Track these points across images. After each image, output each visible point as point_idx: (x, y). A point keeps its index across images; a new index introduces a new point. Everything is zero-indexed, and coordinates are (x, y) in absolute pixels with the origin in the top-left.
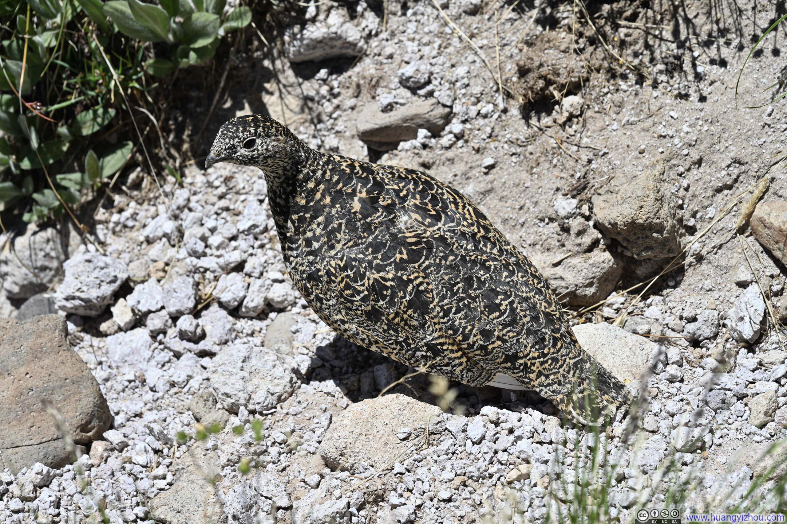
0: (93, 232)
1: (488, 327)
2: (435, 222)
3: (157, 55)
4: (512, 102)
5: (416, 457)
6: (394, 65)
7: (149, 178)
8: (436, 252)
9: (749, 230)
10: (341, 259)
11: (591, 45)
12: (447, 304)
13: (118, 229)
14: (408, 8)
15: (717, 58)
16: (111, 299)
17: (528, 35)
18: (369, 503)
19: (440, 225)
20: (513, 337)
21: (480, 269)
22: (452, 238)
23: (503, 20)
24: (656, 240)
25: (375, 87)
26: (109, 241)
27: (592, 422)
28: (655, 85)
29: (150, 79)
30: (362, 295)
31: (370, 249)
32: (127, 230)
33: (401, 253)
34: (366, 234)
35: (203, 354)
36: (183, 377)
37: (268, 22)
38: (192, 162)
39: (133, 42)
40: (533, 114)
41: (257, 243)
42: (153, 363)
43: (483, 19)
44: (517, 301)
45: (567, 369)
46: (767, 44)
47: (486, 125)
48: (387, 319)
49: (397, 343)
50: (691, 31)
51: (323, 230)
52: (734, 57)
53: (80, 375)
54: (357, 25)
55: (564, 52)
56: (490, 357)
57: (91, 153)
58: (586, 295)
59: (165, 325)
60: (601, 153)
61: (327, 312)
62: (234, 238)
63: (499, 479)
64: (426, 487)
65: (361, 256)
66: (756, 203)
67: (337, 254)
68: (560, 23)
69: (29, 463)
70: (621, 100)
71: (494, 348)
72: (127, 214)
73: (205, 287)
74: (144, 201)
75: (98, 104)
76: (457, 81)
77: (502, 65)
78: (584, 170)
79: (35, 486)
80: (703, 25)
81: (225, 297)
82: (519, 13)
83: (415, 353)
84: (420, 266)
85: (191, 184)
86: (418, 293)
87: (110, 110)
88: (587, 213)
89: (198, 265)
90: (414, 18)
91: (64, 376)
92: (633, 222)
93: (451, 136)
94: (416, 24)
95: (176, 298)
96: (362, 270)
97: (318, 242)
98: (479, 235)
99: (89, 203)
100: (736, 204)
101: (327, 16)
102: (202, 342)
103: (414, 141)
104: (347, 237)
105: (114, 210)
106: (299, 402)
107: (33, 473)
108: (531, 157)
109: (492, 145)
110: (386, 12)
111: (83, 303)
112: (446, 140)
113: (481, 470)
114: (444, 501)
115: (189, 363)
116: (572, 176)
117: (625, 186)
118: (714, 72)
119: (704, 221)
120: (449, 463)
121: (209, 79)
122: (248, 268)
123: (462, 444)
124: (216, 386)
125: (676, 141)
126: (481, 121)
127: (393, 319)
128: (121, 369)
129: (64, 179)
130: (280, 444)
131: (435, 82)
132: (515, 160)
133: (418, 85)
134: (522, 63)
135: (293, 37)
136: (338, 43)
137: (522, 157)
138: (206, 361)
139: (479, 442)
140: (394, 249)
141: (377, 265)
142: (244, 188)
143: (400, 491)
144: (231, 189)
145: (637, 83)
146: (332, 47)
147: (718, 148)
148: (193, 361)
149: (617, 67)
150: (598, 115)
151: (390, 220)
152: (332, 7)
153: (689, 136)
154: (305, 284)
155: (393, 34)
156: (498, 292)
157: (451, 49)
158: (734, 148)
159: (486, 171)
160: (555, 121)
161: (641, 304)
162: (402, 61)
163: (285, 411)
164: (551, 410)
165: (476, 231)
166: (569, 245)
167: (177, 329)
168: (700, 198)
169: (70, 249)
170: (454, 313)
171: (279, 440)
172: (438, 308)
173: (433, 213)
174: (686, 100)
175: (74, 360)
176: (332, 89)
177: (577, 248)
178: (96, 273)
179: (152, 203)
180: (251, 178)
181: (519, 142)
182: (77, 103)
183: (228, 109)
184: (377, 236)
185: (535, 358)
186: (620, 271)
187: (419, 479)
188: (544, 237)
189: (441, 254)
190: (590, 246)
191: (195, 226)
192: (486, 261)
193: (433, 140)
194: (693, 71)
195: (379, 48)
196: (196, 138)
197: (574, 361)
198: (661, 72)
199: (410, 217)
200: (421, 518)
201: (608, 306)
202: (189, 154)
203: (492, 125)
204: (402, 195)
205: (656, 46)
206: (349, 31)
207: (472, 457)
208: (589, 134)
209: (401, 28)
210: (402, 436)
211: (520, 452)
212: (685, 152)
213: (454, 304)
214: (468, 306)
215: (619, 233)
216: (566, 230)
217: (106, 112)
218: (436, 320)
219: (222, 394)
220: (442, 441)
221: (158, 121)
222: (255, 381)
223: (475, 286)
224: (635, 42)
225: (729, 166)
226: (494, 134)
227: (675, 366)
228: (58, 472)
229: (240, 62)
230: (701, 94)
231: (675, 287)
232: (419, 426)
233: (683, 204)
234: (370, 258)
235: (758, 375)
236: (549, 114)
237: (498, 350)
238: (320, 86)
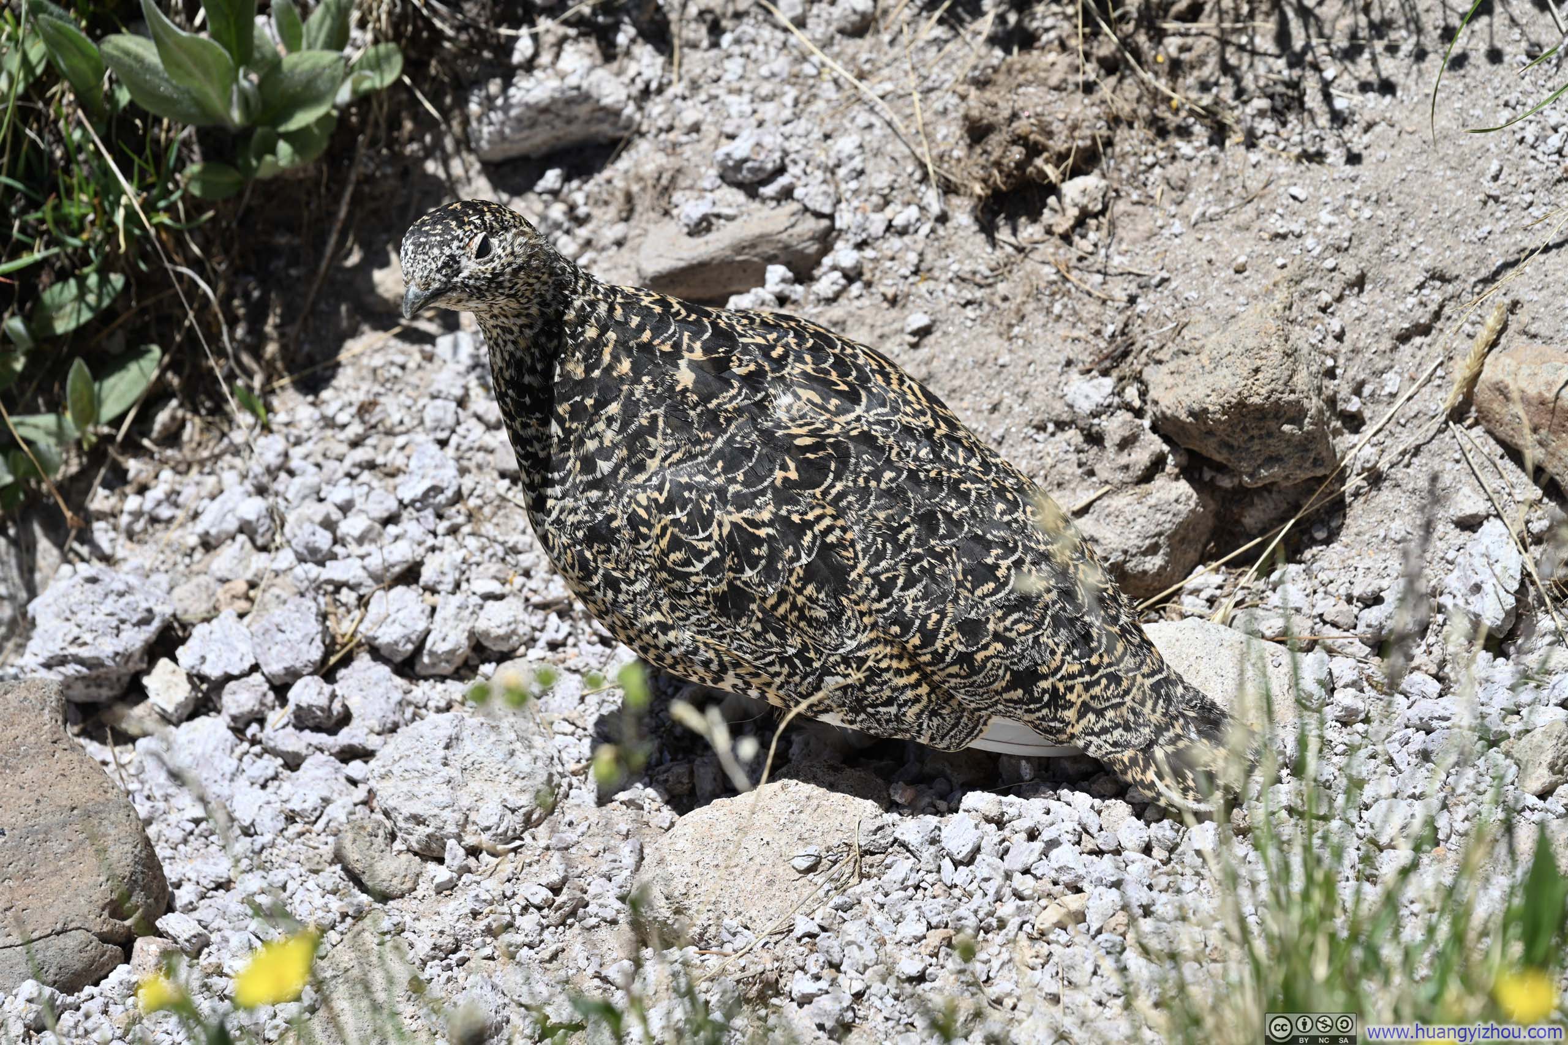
0: (84, 536)
1: (973, 615)
2: (848, 405)
3: (206, 157)
4: (955, 200)
5: (838, 900)
6: (704, 145)
7: (197, 420)
8: (857, 464)
9: (1473, 413)
10: (660, 489)
11: (1110, 72)
12: (887, 570)
13: (138, 526)
14: (723, 31)
15: (1373, 78)
16: (141, 660)
17: (975, 68)
18: (748, 1001)
19: (859, 410)
20: (1027, 633)
21: (949, 497)
22: (886, 437)
23: (920, 43)
24: (1289, 439)
25: (666, 191)
26: (120, 553)
27: (1198, 801)
28: (1251, 141)
29: (195, 206)
30: (707, 560)
31: (720, 464)
32: (157, 526)
33: (784, 467)
34: (709, 435)
35: (348, 754)
36: (313, 801)
37: (434, 79)
38: (286, 381)
39: (156, 130)
40: (1001, 221)
41: (442, 526)
42: (242, 781)
43: (880, 43)
44: (1028, 559)
45: (1138, 697)
46: (1474, 41)
47: (907, 248)
48: (762, 610)
49: (783, 660)
50: (1313, 31)
51: (618, 433)
52: (1408, 75)
53: (101, 799)
54: (619, 74)
55: (1057, 88)
56: (979, 678)
57: (78, 363)
58: (1145, 572)
59: (262, 704)
60: (1155, 281)
61: (628, 610)
62: (391, 519)
63: (1021, 928)
64: (869, 955)
65: (700, 478)
66: (1485, 355)
67: (649, 479)
68: (1038, 39)
69: (8, 984)
70: (1184, 175)
71: (988, 658)
72: (157, 492)
73: (339, 622)
74: (189, 466)
75: (87, 262)
76: (838, 166)
77: (930, 129)
78: (1121, 319)
79: (28, 1028)
80: (1337, 18)
81: (386, 636)
82: (952, 27)
83: (820, 680)
84: (825, 493)
85: (288, 425)
86: (826, 550)
87: (113, 277)
88: (1137, 403)
89: (322, 578)
90: (736, 50)
91: (69, 803)
92: (1242, 404)
93: (837, 275)
94: (742, 61)
95: (283, 643)
96: (706, 507)
97: (608, 458)
98: (938, 433)
99: (73, 479)
100: (1441, 364)
101: (557, 56)
102: (345, 731)
103: (759, 290)
104: (669, 443)
105: (128, 489)
106: (571, 824)
107: (21, 999)
108: (1006, 305)
109: (923, 288)
110: (676, 42)
111: (84, 670)
112: (826, 283)
113: (981, 915)
114: (910, 979)
115: (320, 773)
116: (1098, 333)
117: (1213, 337)
118: (1371, 105)
119: (1378, 402)
120: (911, 906)
121: (313, 206)
122: (427, 575)
123: (933, 867)
124: (391, 803)
125: (1309, 242)
126: (896, 243)
127: (775, 607)
128: (173, 801)
129: (21, 424)
130: (539, 909)
131: (793, 170)
132: (972, 315)
133: (762, 176)
134: (975, 113)
135: (489, 103)
136: (583, 111)
137: (986, 307)
138: (356, 768)
139: (970, 861)
140: (768, 462)
141: (737, 494)
142: (401, 422)
143: (814, 969)
144: (374, 427)
145: (1211, 142)
146: (569, 121)
147: (1395, 252)
148: (328, 769)
149: (1168, 115)
150: (1139, 209)
151: (756, 404)
152: (564, 39)
153: (1333, 231)
154: (581, 552)
155: (695, 86)
156: (990, 542)
157: (819, 105)
158: (1429, 250)
159: (914, 340)
160: (1049, 231)
161: (1261, 585)
162: (721, 134)
163: (543, 843)
164: (1109, 787)
165: (931, 424)
166: (1103, 471)
167: (291, 707)
168: (1368, 355)
169: (38, 577)
170: (903, 589)
171: (537, 900)
172: (867, 580)
173: (843, 387)
174: (1321, 163)
175: (85, 767)
176: (572, 208)
177: (1120, 476)
178: (109, 605)
179: (207, 470)
180: (415, 401)
181: (978, 278)
182: (45, 261)
183: (356, 268)
184: (733, 436)
185: (1072, 677)
186: (1210, 522)
187: (849, 943)
188: (1049, 461)
189: (866, 469)
190: (1147, 469)
191: (307, 502)
192: (958, 482)
193: (799, 288)
194: (1326, 109)
195: (668, 116)
196: (292, 330)
197: (1152, 680)
198: (1262, 113)
199: (798, 397)
200: (865, 1018)
201: (1191, 593)
202: (279, 365)
203: (920, 247)
204: (775, 354)
205: (1245, 67)
206: (604, 84)
207: (957, 892)
208: (1124, 247)
209: (712, 72)
210: (804, 864)
211: (1060, 870)
212: (1330, 263)
213: (902, 570)
214: (929, 572)
215: (1210, 433)
216: (1095, 439)
217: (104, 281)
218: (863, 607)
219: (407, 819)
220: (889, 867)
221: (215, 291)
222: (475, 786)
223: (942, 531)
224: (1201, 62)
225: (1421, 287)
226: (923, 266)
227: (1352, 691)
228: (70, 999)
229: (378, 167)
230: (1349, 150)
231: (1328, 542)
232: (836, 842)
233: (1334, 367)
234: (720, 481)
235: (1525, 696)
236: (1035, 216)
237: (997, 661)
238: (547, 205)
